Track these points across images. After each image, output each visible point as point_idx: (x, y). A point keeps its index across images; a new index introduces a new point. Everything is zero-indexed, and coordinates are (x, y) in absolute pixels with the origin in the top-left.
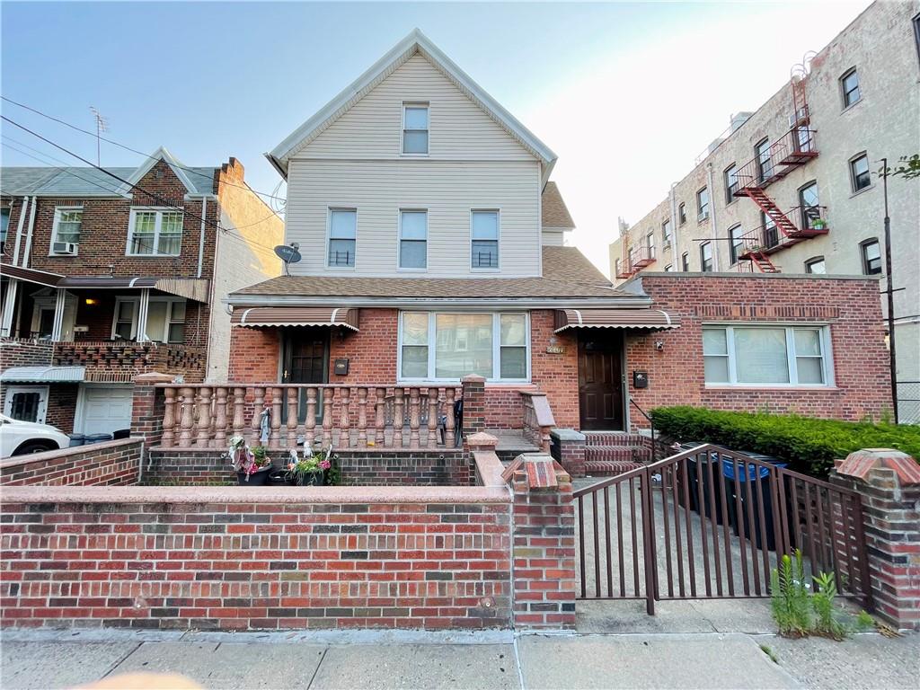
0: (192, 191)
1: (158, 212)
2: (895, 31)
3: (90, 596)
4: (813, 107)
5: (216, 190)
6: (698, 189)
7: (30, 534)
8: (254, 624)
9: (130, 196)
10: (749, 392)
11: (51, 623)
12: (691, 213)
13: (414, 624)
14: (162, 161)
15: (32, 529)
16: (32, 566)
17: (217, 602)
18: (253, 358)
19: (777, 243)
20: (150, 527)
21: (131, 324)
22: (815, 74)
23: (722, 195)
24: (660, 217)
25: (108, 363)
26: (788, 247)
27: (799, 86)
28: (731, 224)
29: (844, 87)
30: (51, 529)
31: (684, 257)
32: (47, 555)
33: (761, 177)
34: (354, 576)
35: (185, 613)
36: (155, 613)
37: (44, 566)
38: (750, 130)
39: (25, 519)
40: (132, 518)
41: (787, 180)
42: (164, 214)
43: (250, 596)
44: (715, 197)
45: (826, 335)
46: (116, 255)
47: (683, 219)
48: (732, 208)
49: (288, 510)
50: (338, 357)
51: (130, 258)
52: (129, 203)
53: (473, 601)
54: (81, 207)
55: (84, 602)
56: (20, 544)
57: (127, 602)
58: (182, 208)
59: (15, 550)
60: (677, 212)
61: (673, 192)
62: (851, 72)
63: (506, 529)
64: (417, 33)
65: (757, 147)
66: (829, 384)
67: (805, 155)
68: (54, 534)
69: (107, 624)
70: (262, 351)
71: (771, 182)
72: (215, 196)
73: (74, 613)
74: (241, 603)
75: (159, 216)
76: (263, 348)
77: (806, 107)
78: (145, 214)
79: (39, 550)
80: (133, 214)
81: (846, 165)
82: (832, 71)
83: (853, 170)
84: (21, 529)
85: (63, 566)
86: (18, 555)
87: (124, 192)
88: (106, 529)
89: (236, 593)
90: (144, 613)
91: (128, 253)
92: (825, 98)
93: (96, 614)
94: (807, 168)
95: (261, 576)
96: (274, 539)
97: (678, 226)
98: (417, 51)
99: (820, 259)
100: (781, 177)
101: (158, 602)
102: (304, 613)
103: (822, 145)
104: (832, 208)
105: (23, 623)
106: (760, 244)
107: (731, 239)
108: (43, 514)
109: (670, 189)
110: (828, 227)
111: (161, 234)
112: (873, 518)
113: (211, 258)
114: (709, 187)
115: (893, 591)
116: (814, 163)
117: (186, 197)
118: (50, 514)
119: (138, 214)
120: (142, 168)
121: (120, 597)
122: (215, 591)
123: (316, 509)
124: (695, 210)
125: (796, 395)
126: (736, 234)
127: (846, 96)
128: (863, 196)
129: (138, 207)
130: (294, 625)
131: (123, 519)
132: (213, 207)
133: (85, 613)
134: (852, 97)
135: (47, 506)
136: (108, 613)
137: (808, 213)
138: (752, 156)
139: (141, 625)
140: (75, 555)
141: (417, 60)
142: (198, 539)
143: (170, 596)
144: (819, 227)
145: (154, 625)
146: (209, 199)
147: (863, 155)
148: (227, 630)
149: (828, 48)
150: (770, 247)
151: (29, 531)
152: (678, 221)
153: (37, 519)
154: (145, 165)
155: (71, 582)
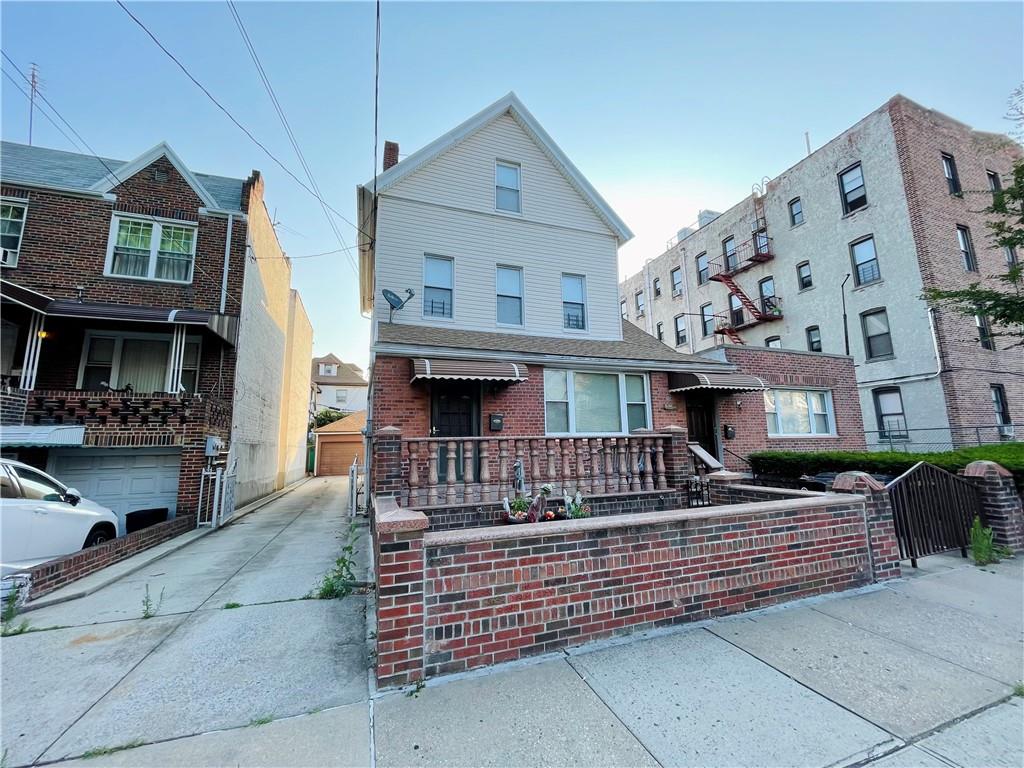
0: (210, 206)
1: (155, 224)
2: (826, 179)
3: (642, 604)
4: (770, 221)
5: (245, 208)
6: (672, 268)
7: (591, 558)
8: (748, 606)
9: (113, 198)
10: (793, 440)
11: (618, 632)
12: (665, 287)
13: (828, 590)
14: (164, 160)
15: (593, 553)
16: (597, 585)
17: (724, 594)
18: (400, 413)
19: (742, 322)
20: (675, 541)
21: (110, 368)
22: (770, 194)
23: (694, 278)
24: (632, 288)
25: (124, 420)
26: (752, 326)
27: (759, 202)
28: (704, 302)
29: (792, 211)
30: (606, 552)
31: (659, 327)
32: (606, 574)
33: (728, 269)
34: (797, 561)
35: (706, 605)
36: (688, 609)
37: (607, 584)
38: (718, 226)
39: (587, 545)
40: (662, 536)
41: (750, 273)
42: (164, 227)
43: (743, 585)
44: (687, 278)
45: (829, 398)
46: (88, 273)
47: (658, 293)
48: (703, 288)
49: (756, 518)
50: (490, 412)
51: (109, 279)
52: (110, 206)
53: (853, 569)
54: (26, 200)
55: (639, 609)
56: (585, 568)
57: (669, 604)
58: (196, 223)
59: (582, 574)
60: (652, 286)
61: (648, 268)
62: (797, 200)
63: (862, 519)
64: (512, 97)
65: (725, 242)
66: (833, 434)
67: (764, 256)
68: (610, 556)
69: (658, 624)
70: (410, 405)
71: (737, 272)
72: (244, 215)
73: (633, 620)
74: (739, 591)
75: (157, 230)
76: (412, 402)
77: (764, 218)
78: (135, 223)
79: (600, 570)
80: (115, 222)
81: (795, 270)
82: (783, 196)
83: (799, 273)
84: (584, 555)
85: (619, 582)
86: (585, 577)
87: (103, 189)
88: (646, 547)
89: (734, 585)
90: (679, 611)
91: (107, 272)
92: (777, 216)
93: (649, 617)
94: (766, 266)
95: (747, 570)
96: (751, 540)
97: (653, 298)
98: (508, 113)
99: (777, 338)
100: (746, 269)
101: (688, 600)
102: (774, 592)
103: (776, 250)
104: (785, 300)
105: (597, 636)
106: (729, 321)
107: (703, 315)
108: (599, 540)
109: (644, 264)
110: (783, 313)
111: (160, 253)
112: (989, 499)
113: (238, 290)
114: (683, 268)
115: (1005, 536)
116: (770, 263)
117: (201, 211)
118: (604, 539)
119: (121, 221)
120: (133, 164)
121: (663, 601)
122: (720, 586)
123: (771, 516)
124: (670, 285)
125: (817, 441)
126: (707, 311)
127: (793, 217)
128: (807, 294)
129: (124, 213)
130: (770, 602)
131: (656, 537)
132: (241, 229)
133: (641, 619)
134: (797, 219)
135: (601, 532)
136: (657, 615)
137: (766, 302)
138: (720, 250)
139: (680, 621)
140: (627, 571)
141: (508, 120)
142: (707, 546)
143: (695, 594)
144: (776, 313)
145: (687, 619)
146: (237, 219)
147: (807, 263)
148: (735, 613)
149: (780, 178)
150: (736, 325)
151: (591, 555)
152: (653, 294)
153: (594, 544)
154: (139, 160)
155: (627, 595)
